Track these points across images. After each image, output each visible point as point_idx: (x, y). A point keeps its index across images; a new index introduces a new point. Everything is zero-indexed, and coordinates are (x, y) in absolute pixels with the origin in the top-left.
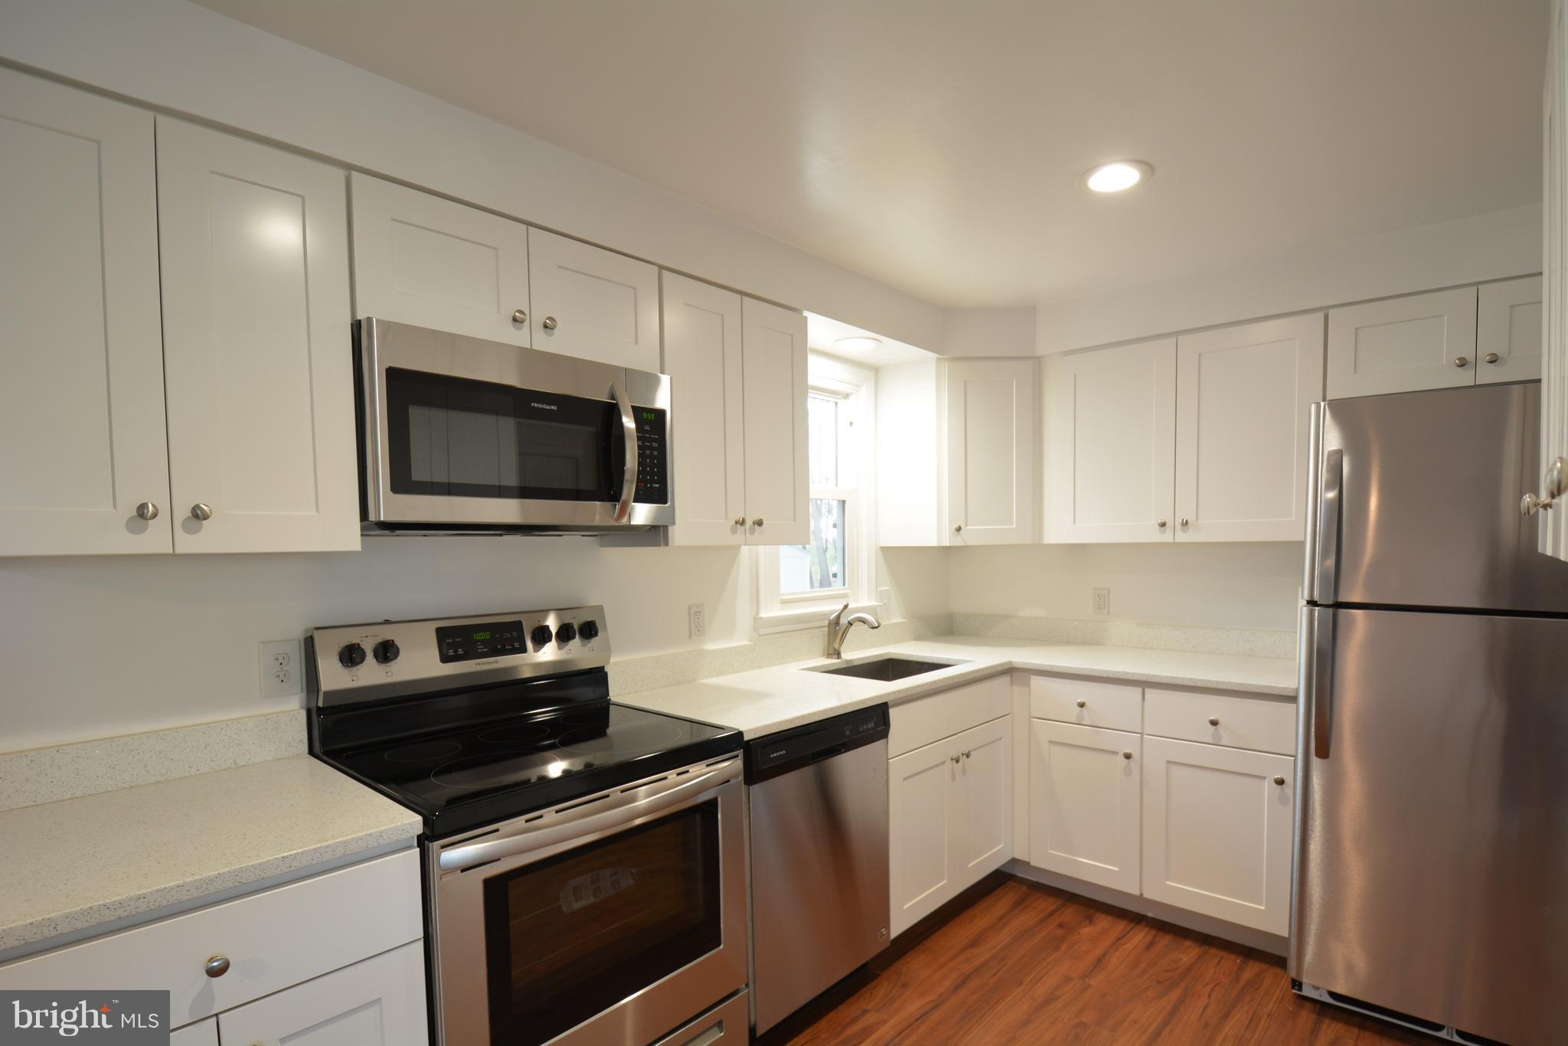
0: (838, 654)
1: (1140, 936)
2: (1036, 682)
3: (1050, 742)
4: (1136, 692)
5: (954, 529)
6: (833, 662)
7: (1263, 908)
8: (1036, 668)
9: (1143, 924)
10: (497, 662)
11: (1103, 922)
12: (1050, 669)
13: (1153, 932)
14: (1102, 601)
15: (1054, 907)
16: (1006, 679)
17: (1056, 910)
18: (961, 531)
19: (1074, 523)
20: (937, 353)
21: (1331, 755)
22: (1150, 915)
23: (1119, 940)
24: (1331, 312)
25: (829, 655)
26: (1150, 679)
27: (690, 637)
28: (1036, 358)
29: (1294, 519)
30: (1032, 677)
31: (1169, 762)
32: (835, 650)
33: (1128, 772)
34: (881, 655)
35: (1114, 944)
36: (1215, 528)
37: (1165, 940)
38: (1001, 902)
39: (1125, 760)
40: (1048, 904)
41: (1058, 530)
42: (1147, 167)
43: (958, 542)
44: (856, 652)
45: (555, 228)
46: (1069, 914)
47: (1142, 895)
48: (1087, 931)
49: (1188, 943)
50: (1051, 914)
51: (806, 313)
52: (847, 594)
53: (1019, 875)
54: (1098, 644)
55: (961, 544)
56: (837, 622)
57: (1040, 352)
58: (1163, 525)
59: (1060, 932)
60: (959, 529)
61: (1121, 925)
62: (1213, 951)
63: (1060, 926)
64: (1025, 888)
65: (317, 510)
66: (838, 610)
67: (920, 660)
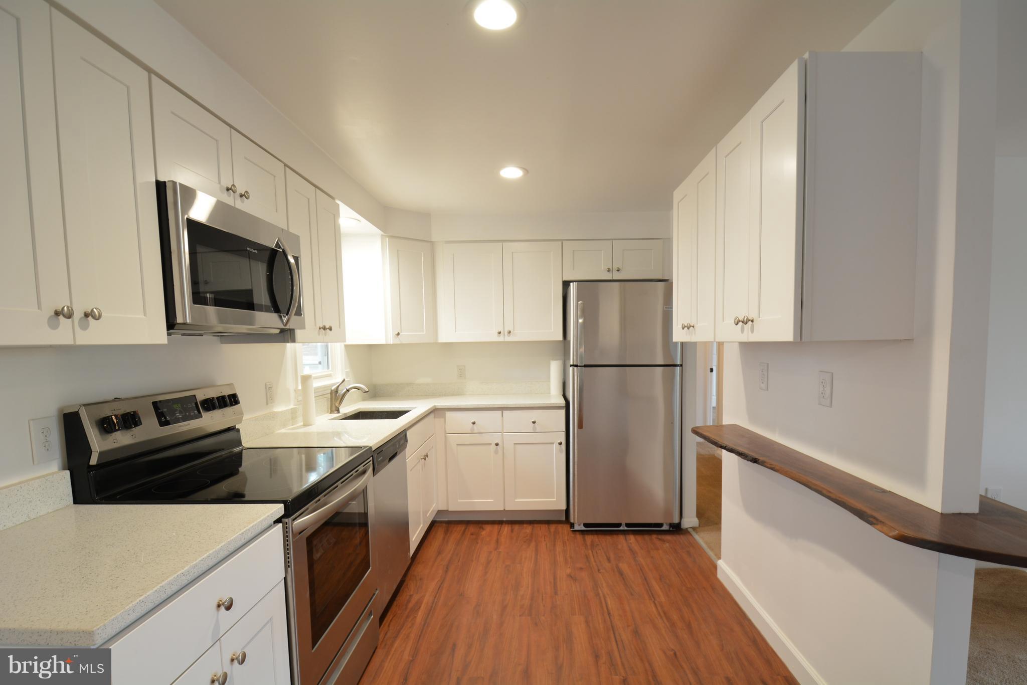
0: (338, 411)
1: (506, 529)
2: (449, 415)
3: (457, 445)
4: (499, 413)
5: (395, 335)
6: (336, 415)
7: (555, 500)
8: (449, 407)
9: (504, 524)
10: (189, 424)
11: (488, 528)
12: (457, 407)
13: (510, 525)
14: (462, 372)
15: (463, 528)
16: (432, 416)
17: (466, 529)
18: (399, 336)
19: (456, 331)
20: (383, 231)
21: (584, 427)
22: (504, 519)
23: (499, 532)
24: (564, 242)
25: (332, 412)
26: (506, 406)
27: (267, 404)
28: (431, 242)
29: (552, 330)
30: (446, 412)
31: (515, 444)
32: (336, 407)
33: (496, 452)
34: (355, 410)
35: (498, 535)
36: (523, 334)
37: (516, 527)
38: (439, 534)
39: (496, 446)
40: (461, 528)
41: (446, 335)
42: (526, 171)
43: (397, 342)
44: (348, 408)
45: (239, 130)
46: (472, 529)
47: (504, 510)
48: (484, 533)
49: (525, 525)
50: (464, 531)
51: (338, 202)
52: (330, 374)
53: (437, 520)
54: (461, 395)
55: (399, 343)
56: (336, 391)
57: (433, 240)
58: (500, 333)
59: (474, 537)
60: (398, 334)
61: (496, 527)
62: (535, 525)
63: (472, 534)
64: (444, 525)
65: (145, 315)
66: (337, 383)
67: (381, 410)
